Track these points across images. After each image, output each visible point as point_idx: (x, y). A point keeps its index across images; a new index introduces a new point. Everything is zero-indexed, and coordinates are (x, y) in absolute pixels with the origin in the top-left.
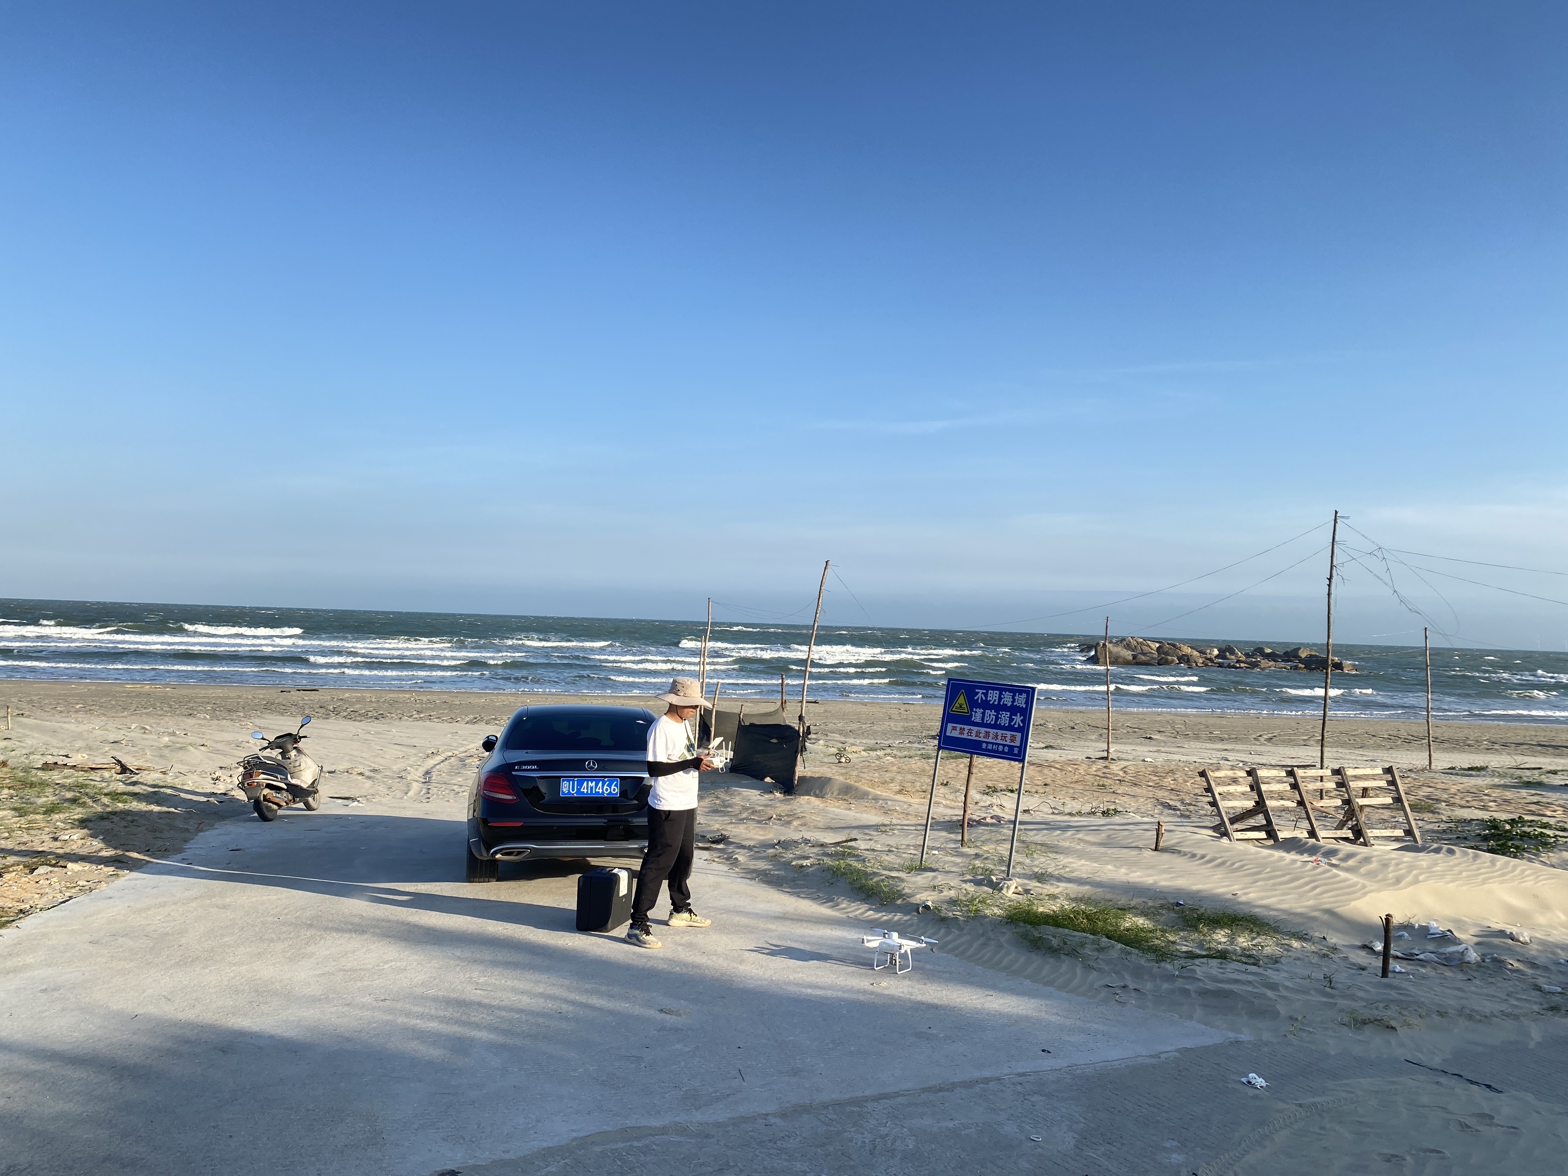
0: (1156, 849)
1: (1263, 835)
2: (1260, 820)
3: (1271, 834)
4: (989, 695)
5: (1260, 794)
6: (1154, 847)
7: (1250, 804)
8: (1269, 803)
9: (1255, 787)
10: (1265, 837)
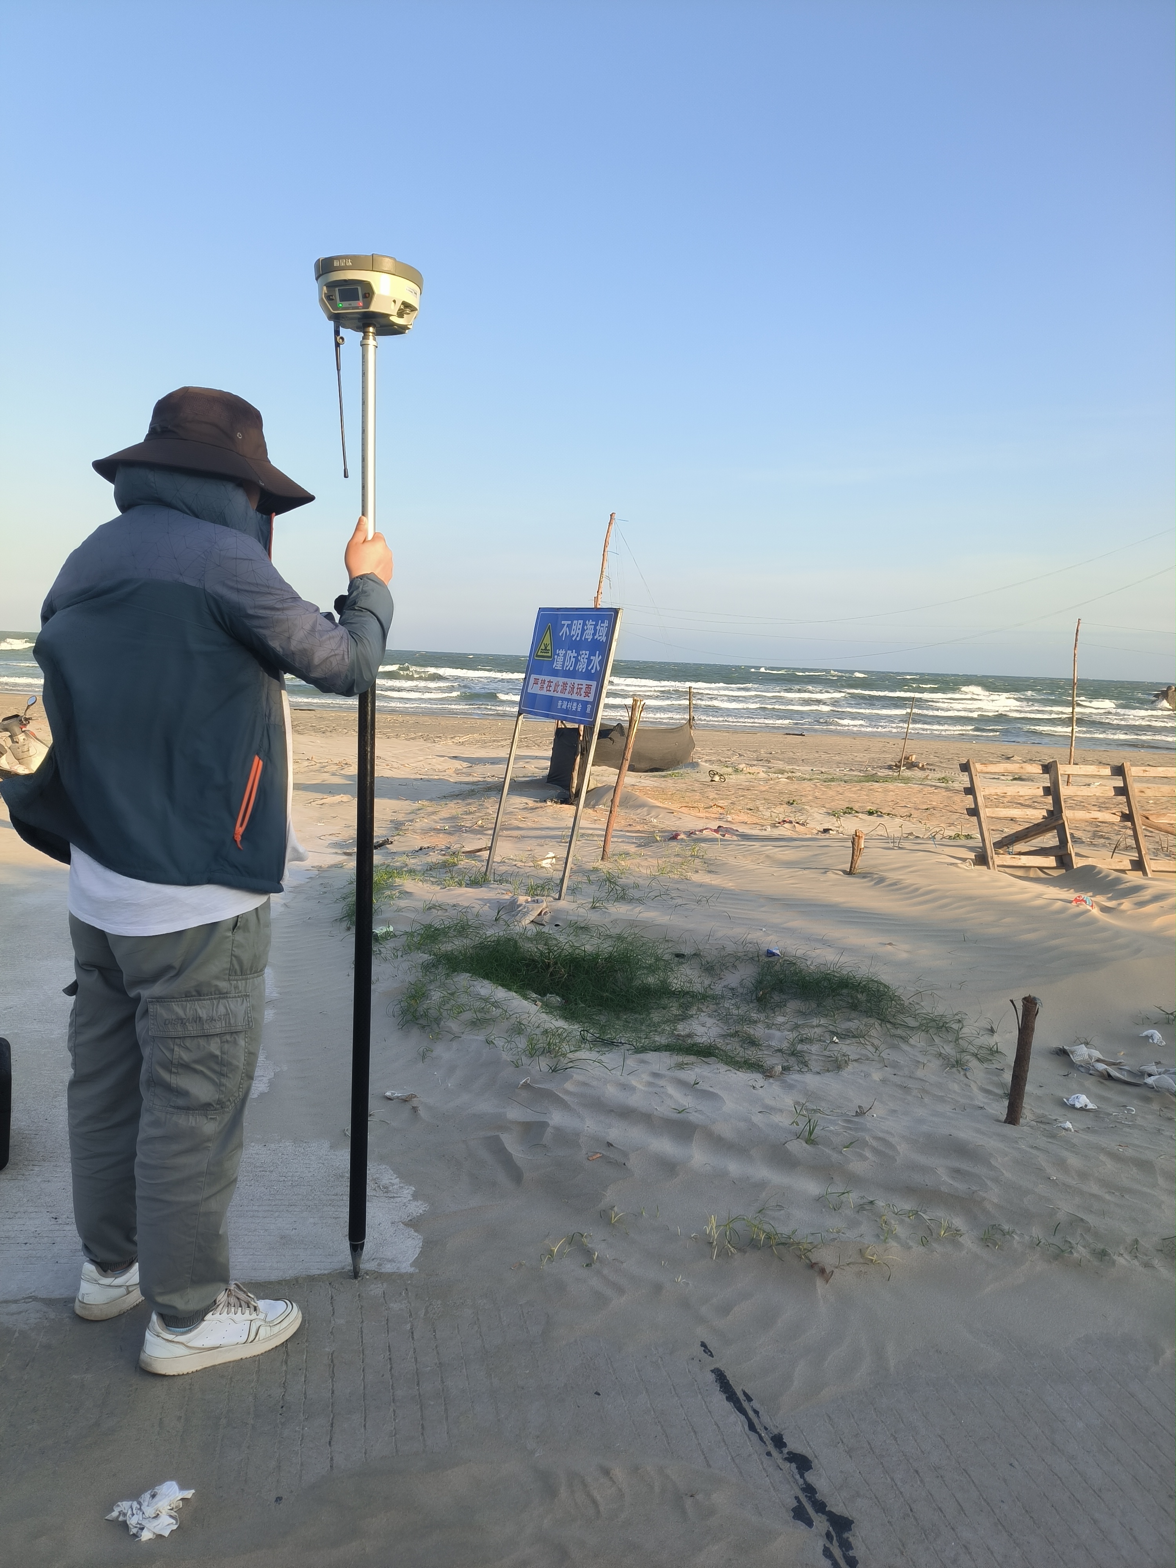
0: (850, 873)
1: (1051, 861)
2: (1050, 840)
3: (1064, 861)
4: (574, 627)
5: (1057, 802)
6: (847, 867)
7: (1038, 815)
8: (1067, 814)
9: (1052, 791)
10: (1054, 864)
